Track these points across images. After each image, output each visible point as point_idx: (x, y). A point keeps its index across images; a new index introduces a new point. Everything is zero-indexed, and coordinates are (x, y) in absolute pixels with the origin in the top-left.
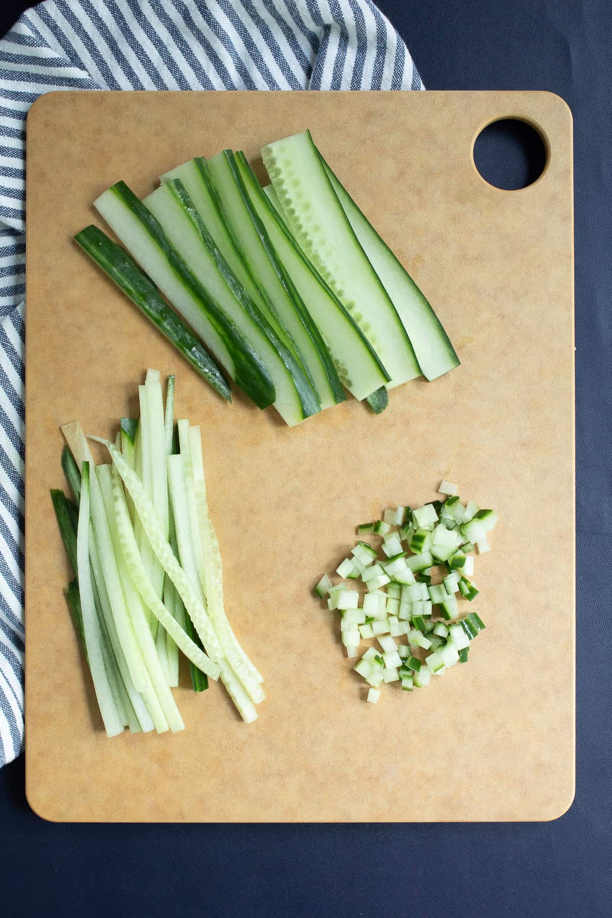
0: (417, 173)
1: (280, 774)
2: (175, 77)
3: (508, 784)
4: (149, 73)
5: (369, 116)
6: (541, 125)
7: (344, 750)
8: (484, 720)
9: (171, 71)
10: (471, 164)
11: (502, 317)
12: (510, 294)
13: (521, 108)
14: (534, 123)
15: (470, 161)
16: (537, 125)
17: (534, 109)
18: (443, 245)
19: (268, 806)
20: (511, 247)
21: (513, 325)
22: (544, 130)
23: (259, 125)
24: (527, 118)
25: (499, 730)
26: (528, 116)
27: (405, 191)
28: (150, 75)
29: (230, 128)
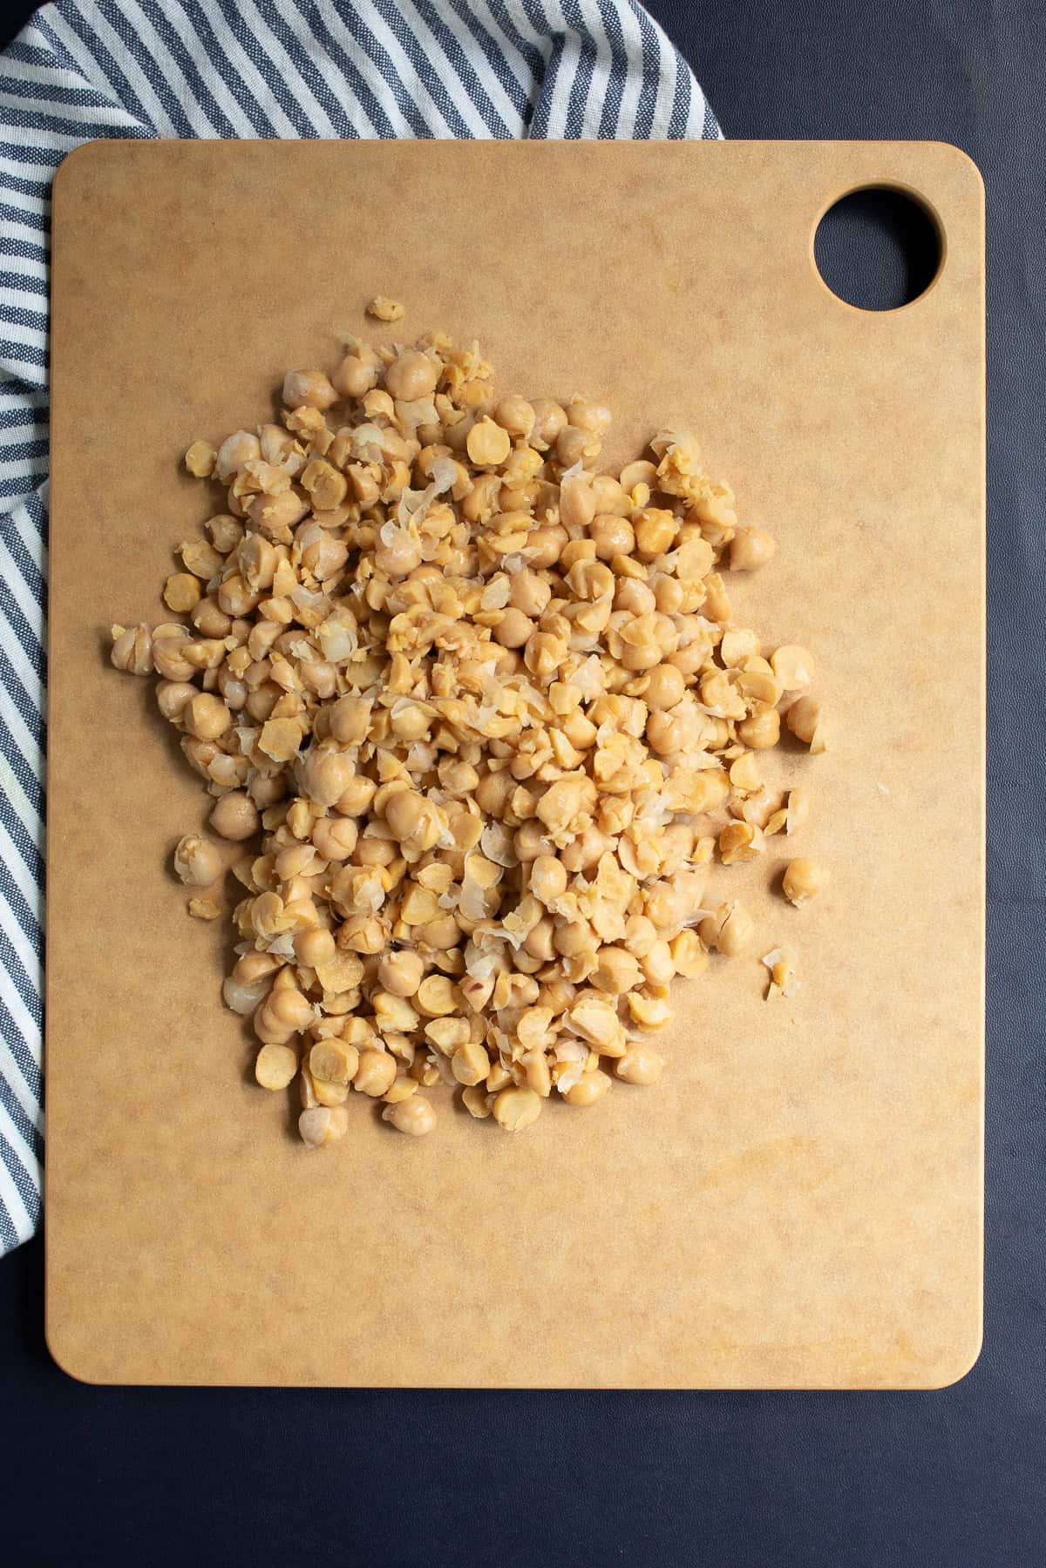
0: (717, 281)
1: (478, 1306)
2: (295, 124)
3: (868, 1326)
4: (250, 117)
5: (635, 184)
6: (930, 200)
7: (588, 1264)
8: (828, 1216)
9: (289, 115)
10: (810, 265)
11: (862, 527)
12: (876, 487)
13: (896, 170)
14: (919, 196)
15: (808, 260)
16: (923, 199)
17: (919, 171)
18: (762, 404)
19: (458, 1360)
20: (878, 408)
21: (881, 540)
22: (937, 208)
23: (447, 199)
24: (905, 187)
25: (853, 1233)
26: (909, 183)
27: (698, 313)
28: (252, 121)
29: (399, 203)
